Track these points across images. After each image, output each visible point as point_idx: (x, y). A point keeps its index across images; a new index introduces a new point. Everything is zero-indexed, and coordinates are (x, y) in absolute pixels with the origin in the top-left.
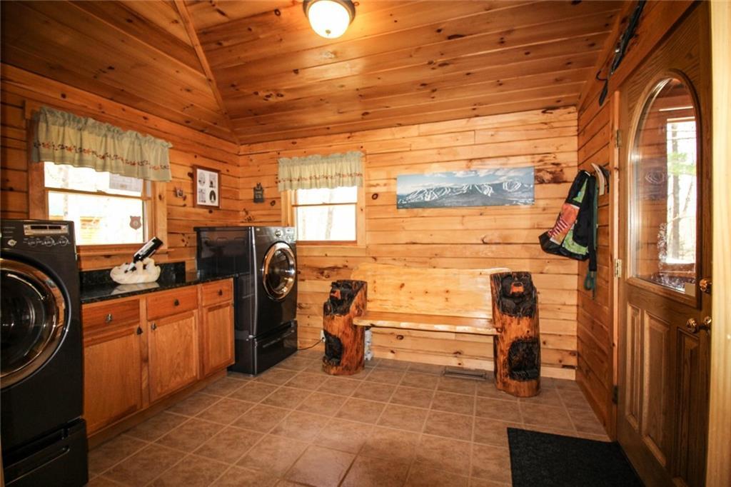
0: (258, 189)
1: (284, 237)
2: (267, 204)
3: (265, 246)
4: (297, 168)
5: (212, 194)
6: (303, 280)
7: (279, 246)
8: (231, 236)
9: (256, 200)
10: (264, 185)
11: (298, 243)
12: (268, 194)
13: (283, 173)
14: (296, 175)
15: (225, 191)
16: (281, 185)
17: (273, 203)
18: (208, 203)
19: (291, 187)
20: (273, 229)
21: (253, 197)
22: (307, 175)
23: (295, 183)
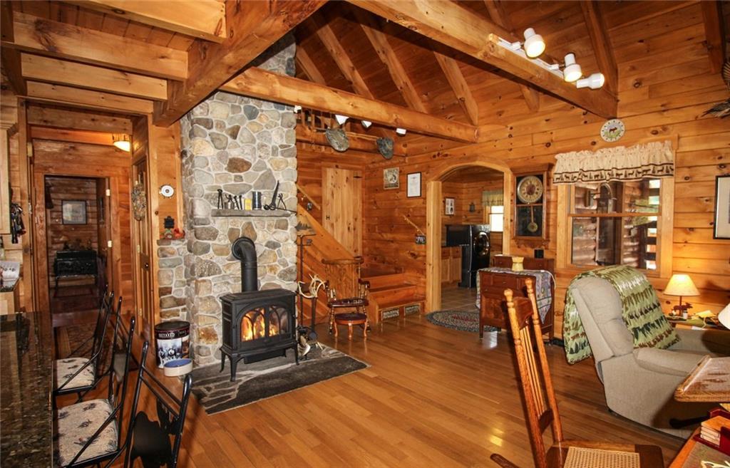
0: (472, 205)
1: (484, 230)
2: (476, 213)
3: (476, 233)
4: (491, 196)
5: (452, 209)
6: (493, 251)
7: (482, 233)
8: (461, 229)
9: (471, 211)
10: (475, 203)
11: (491, 232)
12: (477, 208)
13: (485, 198)
14: (491, 200)
15: (458, 207)
16: (483, 204)
17: (479, 212)
18: (450, 213)
19: (489, 205)
20: (479, 226)
21: (469, 209)
22: (496, 199)
23: (490, 203)
